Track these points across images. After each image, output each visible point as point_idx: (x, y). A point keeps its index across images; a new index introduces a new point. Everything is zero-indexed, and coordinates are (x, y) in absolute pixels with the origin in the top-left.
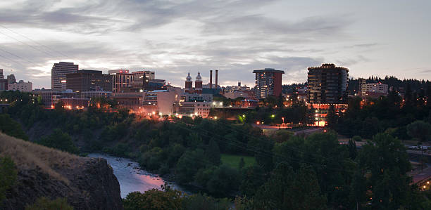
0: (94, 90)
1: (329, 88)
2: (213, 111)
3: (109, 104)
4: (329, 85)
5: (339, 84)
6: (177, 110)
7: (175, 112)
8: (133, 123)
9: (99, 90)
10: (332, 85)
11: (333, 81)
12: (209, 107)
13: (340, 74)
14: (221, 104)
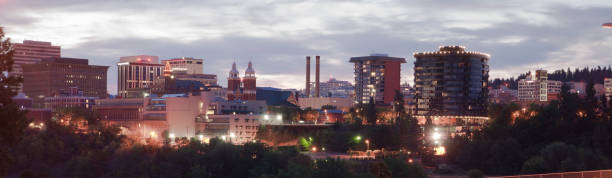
0: (68, 94)
1: (449, 89)
2: (263, 131)
3: (86, 119)
4: (449, 83)
5: (466, 82)
6: (202, 128)
7: (198, 133)
8: (117, 151)
9: (76, 94)
10: (455, 83)
11: (455, 77)
12: (256, 124)
13: (466, 64)
14: (279, 118)
